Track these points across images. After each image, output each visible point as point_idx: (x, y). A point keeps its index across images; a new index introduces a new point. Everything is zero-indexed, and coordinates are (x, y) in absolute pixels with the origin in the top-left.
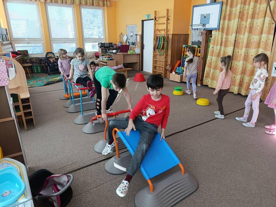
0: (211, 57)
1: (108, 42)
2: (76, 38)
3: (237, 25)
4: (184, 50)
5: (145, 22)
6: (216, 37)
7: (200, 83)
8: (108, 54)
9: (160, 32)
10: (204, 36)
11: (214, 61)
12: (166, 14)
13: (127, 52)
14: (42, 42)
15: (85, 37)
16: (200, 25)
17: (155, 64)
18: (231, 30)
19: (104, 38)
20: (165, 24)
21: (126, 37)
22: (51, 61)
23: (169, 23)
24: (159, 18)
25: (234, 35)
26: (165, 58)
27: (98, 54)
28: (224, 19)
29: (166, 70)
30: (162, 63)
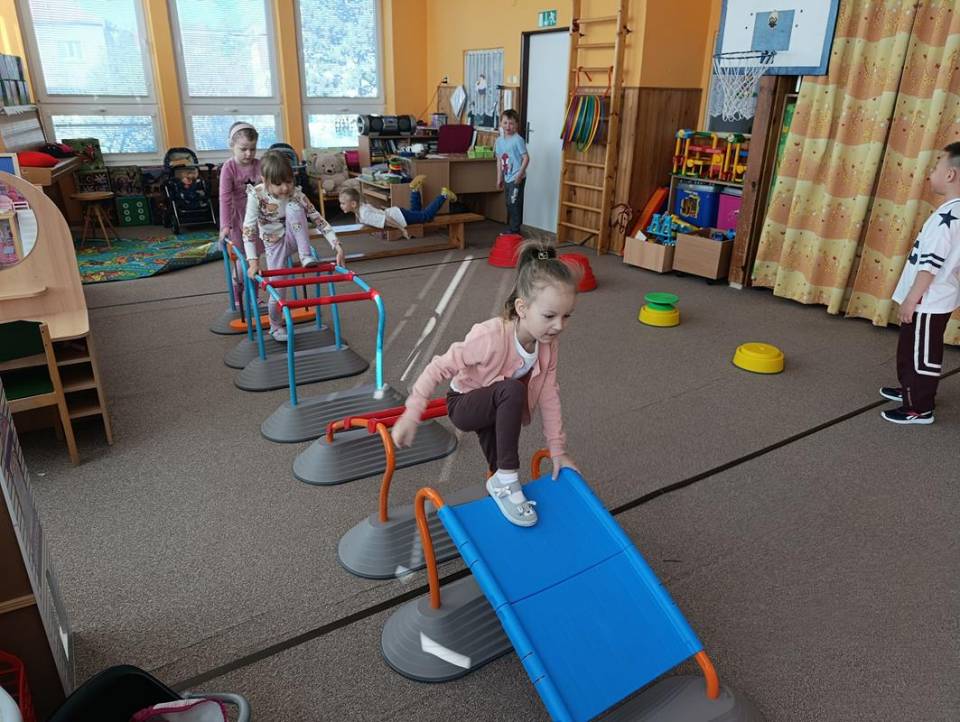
0: (789, 179)
1: (392, 113)
2: (278, 96)
3: (902, 58)
4: (682, 150)
5: (533, 39)
6: (812, 102)
7: (741, 277)
8: (394, 160)
9: (590, 80)
10: (766, 97)
11: (799, 196)
12: (620, 8)
13: (464, 150)
14: (154, 109)
15: (310, 94)
16: (750, 55)
17: (570, 200)
18: (875, 77)
19: (378, 98)
20: (614, 47)
21: (462, 97)
22: (185, 180)
23: (629, 46)
24: (589, 24)
25: (887, 96)
26: (610, 177)
27: (357, 159)
28: (851, 33)
29: (610, 225)
30: (595, 200)
